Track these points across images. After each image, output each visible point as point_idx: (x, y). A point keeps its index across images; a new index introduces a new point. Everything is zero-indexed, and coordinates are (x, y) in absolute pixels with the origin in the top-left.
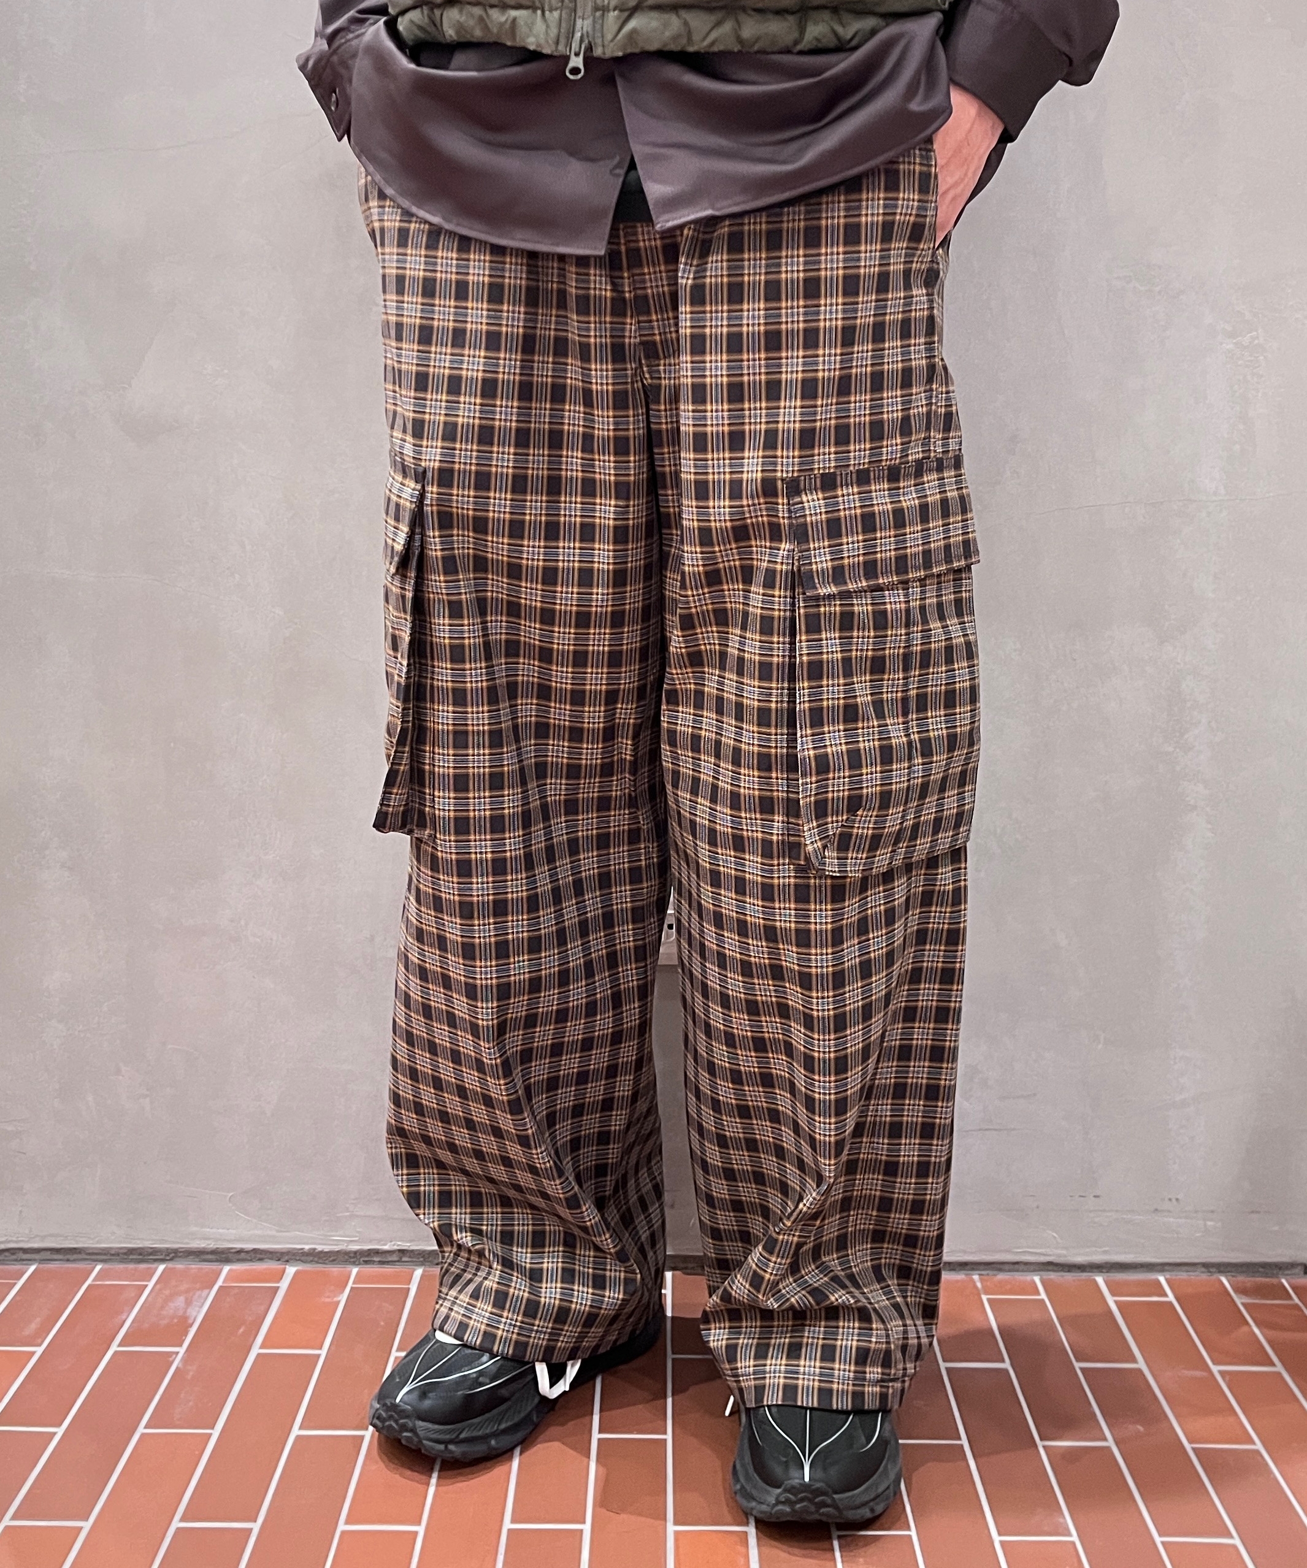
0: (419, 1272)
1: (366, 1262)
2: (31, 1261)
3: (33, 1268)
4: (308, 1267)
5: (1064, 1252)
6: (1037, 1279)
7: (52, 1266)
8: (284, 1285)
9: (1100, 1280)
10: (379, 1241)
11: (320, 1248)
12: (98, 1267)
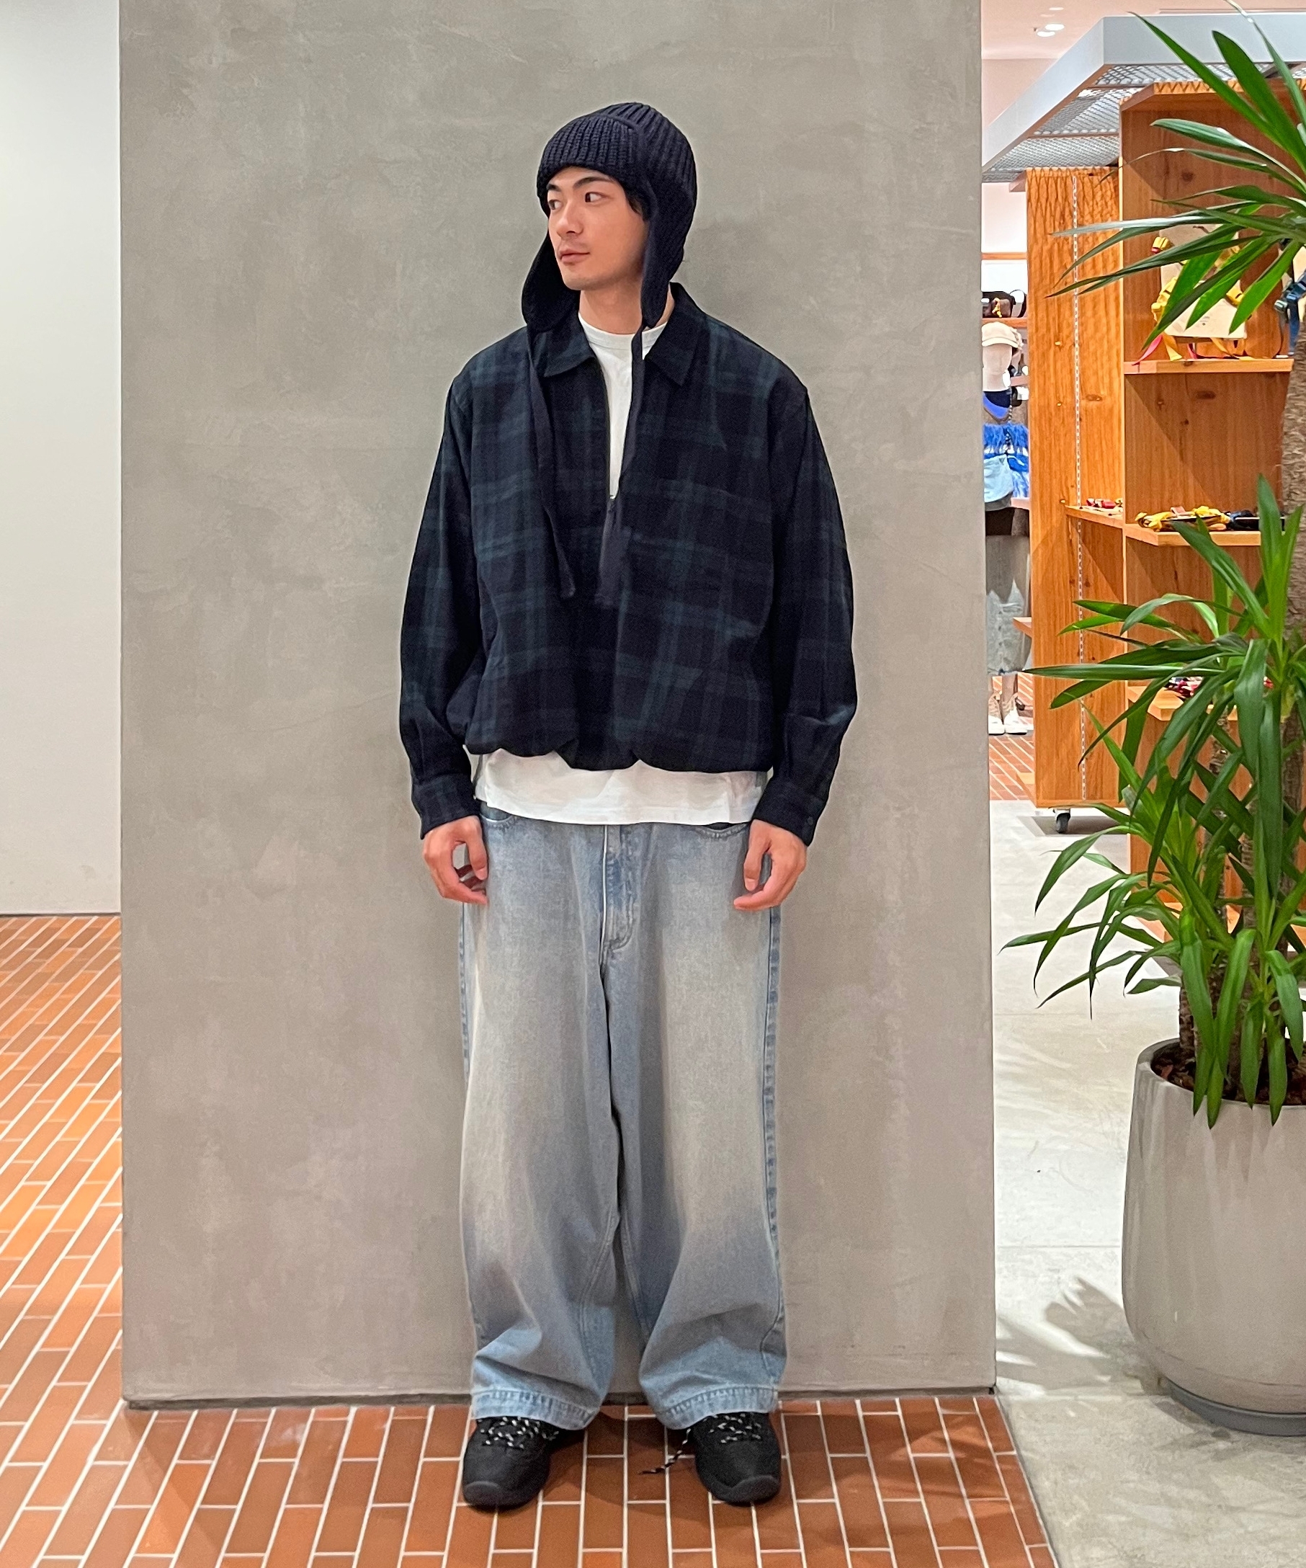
0: (432, 1409)
1: (400, 1403)
2: (193, 1408)
3: (195, 1413)
4: (363, 1407)
5: (834, 1383)
6: (818, 1403)
7: (207, 1411)
8: (350, 1418)
9: (858, 1402)
10: (406, 1388)
11: (371, 1394)
12: (235, 1411)
